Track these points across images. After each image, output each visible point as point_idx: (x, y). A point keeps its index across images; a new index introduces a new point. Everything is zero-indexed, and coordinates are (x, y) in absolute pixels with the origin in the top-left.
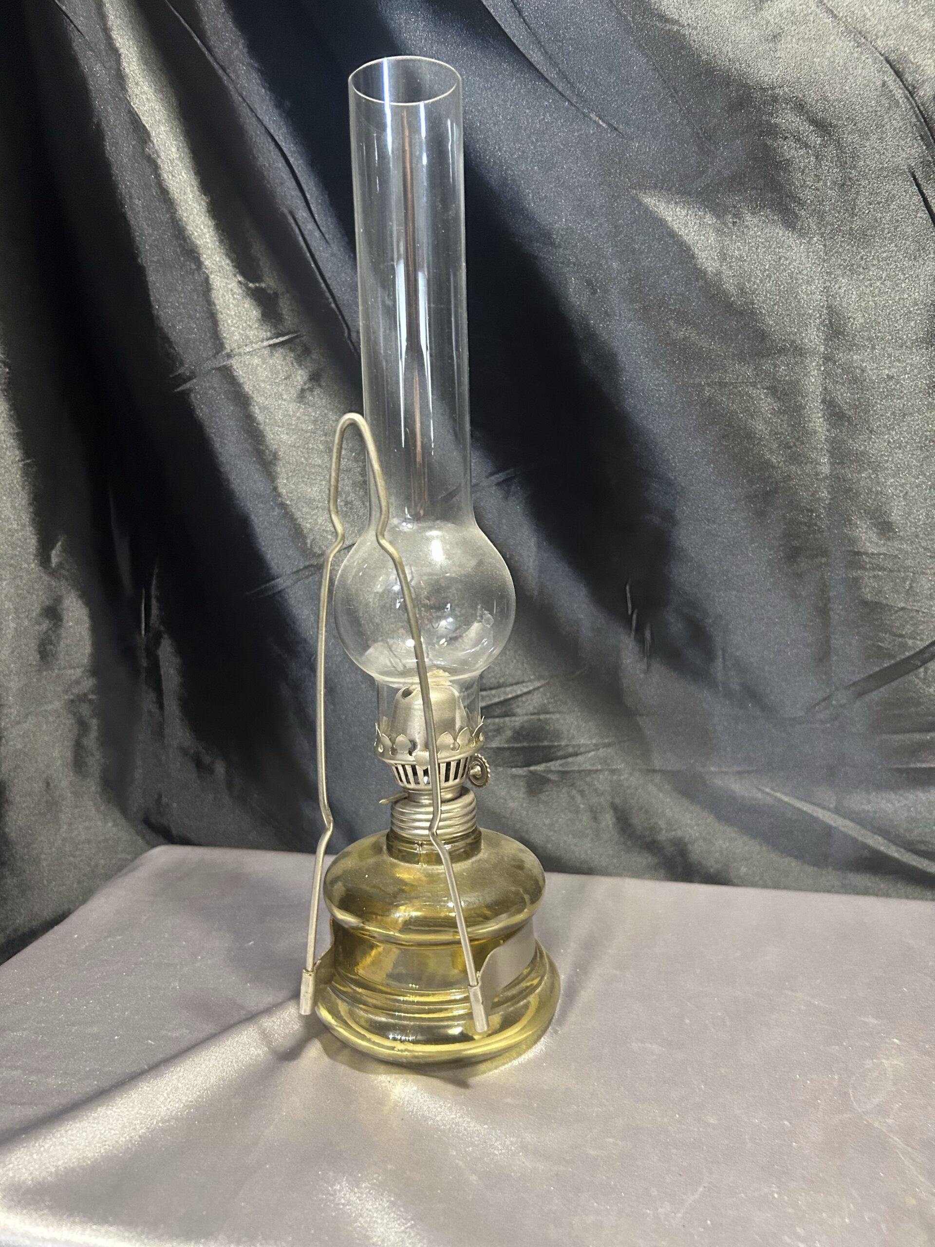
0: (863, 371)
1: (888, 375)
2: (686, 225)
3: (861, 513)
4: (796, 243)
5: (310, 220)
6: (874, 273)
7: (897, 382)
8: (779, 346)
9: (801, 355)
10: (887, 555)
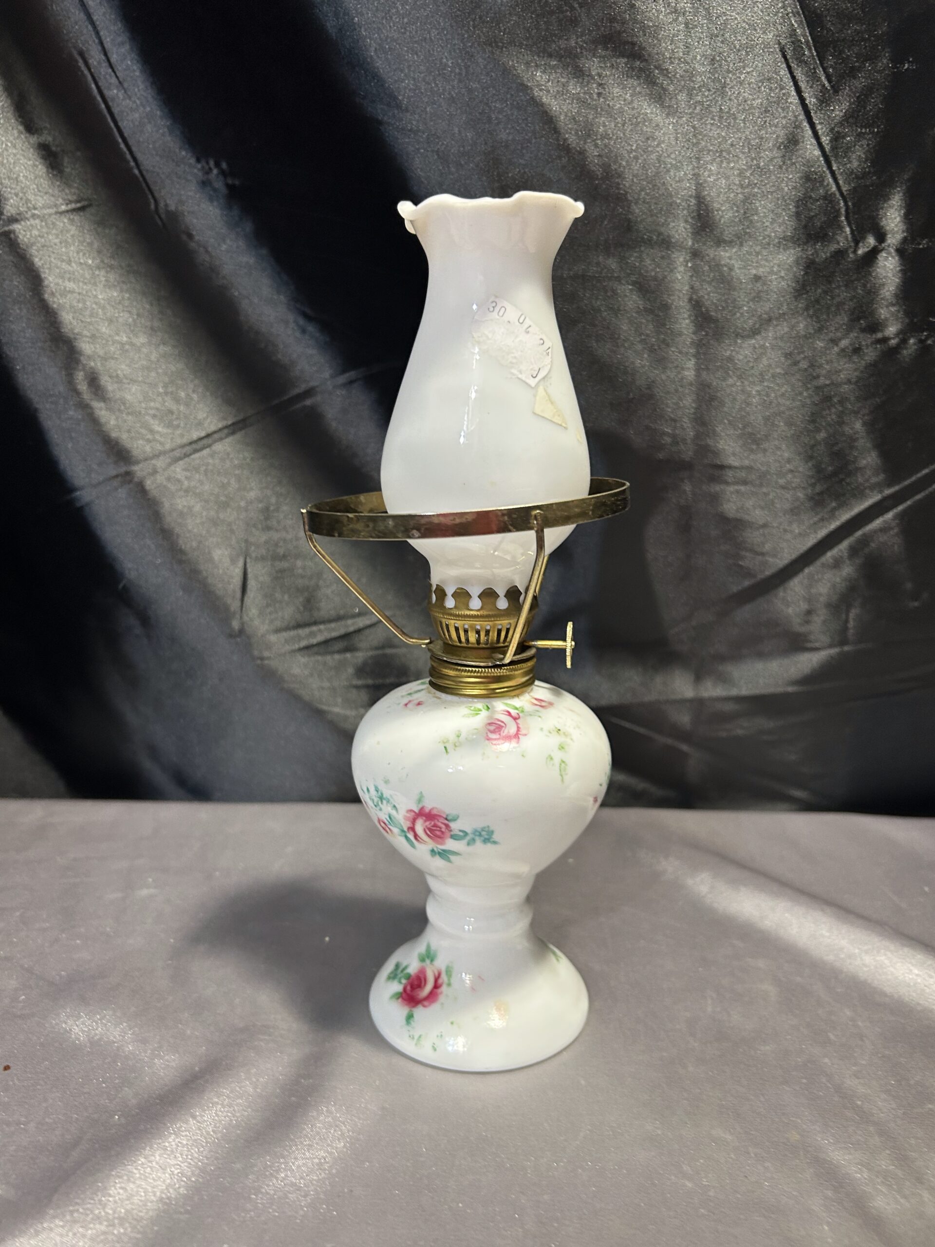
0: (731, 269)
1: (755, 275)
3: (725, 424)
4: (664, 123)
5: (105, 64)
6: (744, 162)
7: (764, 284)
8: (646, 237)
9: (668, 248)
10: (749, 469)
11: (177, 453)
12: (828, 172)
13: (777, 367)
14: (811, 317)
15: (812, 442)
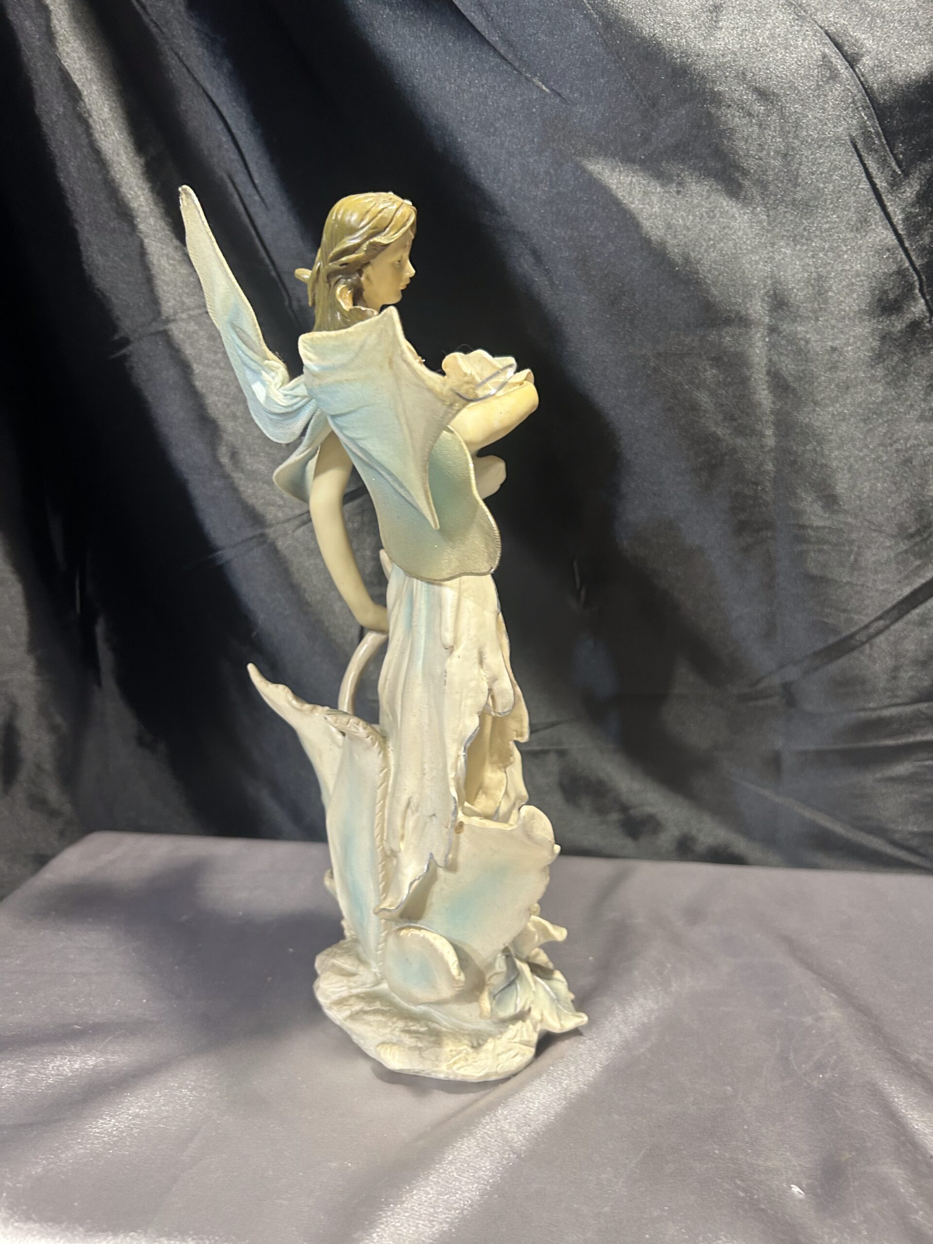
0: (807, 342)
1: (832, 347)
2: (630, 194)
3: (805, 486)
4: (740, 213)
5: (250, 184)
7: (841, 354)
8: (724, 316)
10: (831, 529)
12: (901, 250)
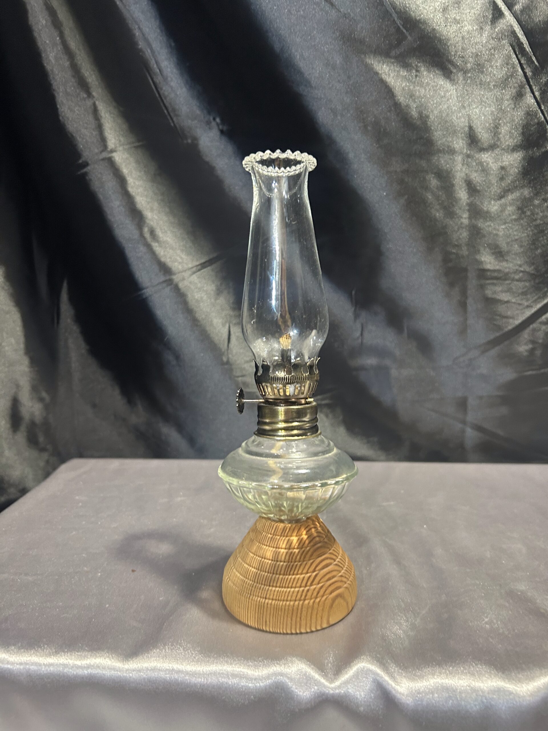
0: (488, 164)
1: (501, 166)
2: (389, 76)
3: (484, 246)
6: (494, 107)
7: (506, 171)
8: (441, 149)
9: (453, 154)
10: (499, 271)
11: (194, 269)
12: (539, 110)
13: (513, 215)
14: (532, 188)
15: (534, 255)
